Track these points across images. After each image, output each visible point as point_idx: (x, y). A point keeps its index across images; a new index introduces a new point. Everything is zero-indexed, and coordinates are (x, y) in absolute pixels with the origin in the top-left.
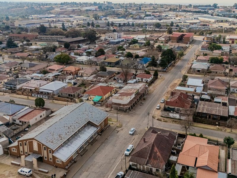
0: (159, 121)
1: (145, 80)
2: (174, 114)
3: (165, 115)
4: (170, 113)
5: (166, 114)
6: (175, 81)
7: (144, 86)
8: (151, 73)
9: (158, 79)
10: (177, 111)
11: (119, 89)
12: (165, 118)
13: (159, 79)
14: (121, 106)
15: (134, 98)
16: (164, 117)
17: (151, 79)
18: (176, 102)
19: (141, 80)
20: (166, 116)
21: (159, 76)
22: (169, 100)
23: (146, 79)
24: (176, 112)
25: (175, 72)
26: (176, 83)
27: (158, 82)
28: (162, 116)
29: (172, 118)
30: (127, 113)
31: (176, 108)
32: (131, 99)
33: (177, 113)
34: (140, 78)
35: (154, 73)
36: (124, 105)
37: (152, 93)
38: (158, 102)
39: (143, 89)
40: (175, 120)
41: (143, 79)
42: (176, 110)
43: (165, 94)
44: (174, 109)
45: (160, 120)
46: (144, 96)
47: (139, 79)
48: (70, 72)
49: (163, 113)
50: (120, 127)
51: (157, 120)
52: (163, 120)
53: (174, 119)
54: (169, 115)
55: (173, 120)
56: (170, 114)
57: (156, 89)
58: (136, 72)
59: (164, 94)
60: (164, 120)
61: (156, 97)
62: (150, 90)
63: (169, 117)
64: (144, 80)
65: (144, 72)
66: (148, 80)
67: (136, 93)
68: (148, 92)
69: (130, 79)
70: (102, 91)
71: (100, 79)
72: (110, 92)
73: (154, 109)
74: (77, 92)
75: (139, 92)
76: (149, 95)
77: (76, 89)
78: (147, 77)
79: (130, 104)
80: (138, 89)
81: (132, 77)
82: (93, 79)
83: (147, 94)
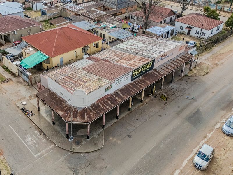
1: (197, 32)
7: (183, 50)
8: (219, 17)
11: (108, 46)
14: (59, 114)
17: (215, 31)
19: (186, 31)
23: (199, 30)
34: (185, 26)
35: (228, 19)
36: (69, 111)
37: (203, 78)
39: (173, 61)
41: (191, 28)
47: (181, 28)
57: (220, 67)
58: (184, 9)
62: (199, 65)
64: (193, 33)
65: (202, 13)
66: (204, 34)
67: (141, 71)
68: (191, 70)
69: (161, 23)
70: (56, 43)
71: (93, 12)
72: (82, 47)
73: (183, 160)
74: (15, 31)
75: (155, 67)
76: (189, 81)
77: (18, 24)
78: (205, 25)
79: (92, 114)
80: (154, 60)
81: (165, 19)
82: (82, 10)
83: (185, 78)
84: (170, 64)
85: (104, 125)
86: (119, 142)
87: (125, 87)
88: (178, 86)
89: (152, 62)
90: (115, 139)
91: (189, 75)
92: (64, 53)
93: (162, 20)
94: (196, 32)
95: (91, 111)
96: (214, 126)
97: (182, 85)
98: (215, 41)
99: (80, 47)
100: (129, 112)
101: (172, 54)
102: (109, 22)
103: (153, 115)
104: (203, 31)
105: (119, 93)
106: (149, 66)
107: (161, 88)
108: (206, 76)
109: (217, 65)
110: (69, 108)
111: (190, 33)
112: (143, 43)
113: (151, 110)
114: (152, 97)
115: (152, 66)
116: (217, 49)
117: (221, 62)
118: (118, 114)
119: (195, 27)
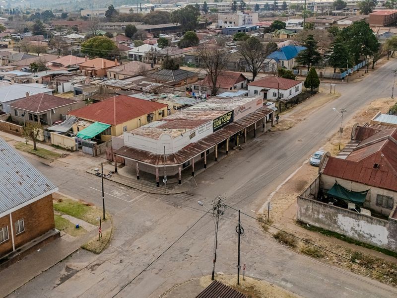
0: (283, 247)
2: (362, 223)
3: (318, 220)
4: (339, 211)
5: (320, 214)
6: (373, 103)
7: (261, 106)
9: (316, 96)
10: (378, 209)
12: (313, 236)
13: (322, 94)
14: (147, 162)
15: (209, 139)
16: (312, 228)
17: (294, 93)
18: (376, 166)
19: (262, 95)
20: (323, 223)
21: (321, 89)
22: (344, 158)
23: (276, 91)
24: (374, 213)
25: (375, 81)
26: (377, 107)
27: (315, 102)
28: (301, 223)
29: (350, 241)
30: (161, 190)
31: (375, 192)
32: (195, 140)
33: (379, 215)
34: (259, 89)
36: (156, 158)
37: (287, 131)
38: (301, 160)
40: (365, 252)
41: (267, 90)
42: (375, 201)
43: (334, 135)
44: (363, 194)
45: (286, 242)
46: (254, 137)
47: (256, 92)
48: (92, 70)
49: (307, 209)
50: (95, 253)
51: (277, 237)
52: (301, 245)
53: (358, 243)
54: (335, 223)
55: (354, 248)
56: (340, 216)
57: (304, 121)
58: (255, 74)
59: (330, 135)
60: (307, 241)
61: (297, 142)
62: (281, 122)
63: (337, 231)
64: (270, 96)
66: (282, 95)
67: (222, 123)
68: (273, 126)
69: (231, 89)
70: (116, 111)
71: (145, 85)
72: (146, 115)
73: (277, 186)
74: (52, 110)
75: (235, 119)
76: (273, 135)
77: (55, 102)
78: (281, 84)
79: (180, 157)
80: (233, 111)
81: (236, 85)
82: (129, 84)
83: (269, 133)
84: (250, 117)
85: (193, 171)
86: (212, 183)
87: (208, 137)
88: (262, 140)
89: (231, 113)
90: (207, 182)
91: (272, 130)
92: (128, 120)
93: (231, 86)
94: (274, 95)
95: (179, 156)
96: (303, 162)
97: (267, 138)
98: (295, 101)
99: (144, 114)
100: (215, 162)
101: (250, 108)
102: (169, 93)
103: (241, 162)
104: (281, 91)
105: (203, 141)
106: (229, 118)
107: (245, 142)
108: (290, 129)
109: (300, 120)
110: (156, 156)
111: (266, 97)
112: (216, 103)
113: (238, 159)
114: (237, 150)
115: (232, 118)
116: (298, 108)
117: (304, 117)
118: (206, 162)
119: (271, 88)
